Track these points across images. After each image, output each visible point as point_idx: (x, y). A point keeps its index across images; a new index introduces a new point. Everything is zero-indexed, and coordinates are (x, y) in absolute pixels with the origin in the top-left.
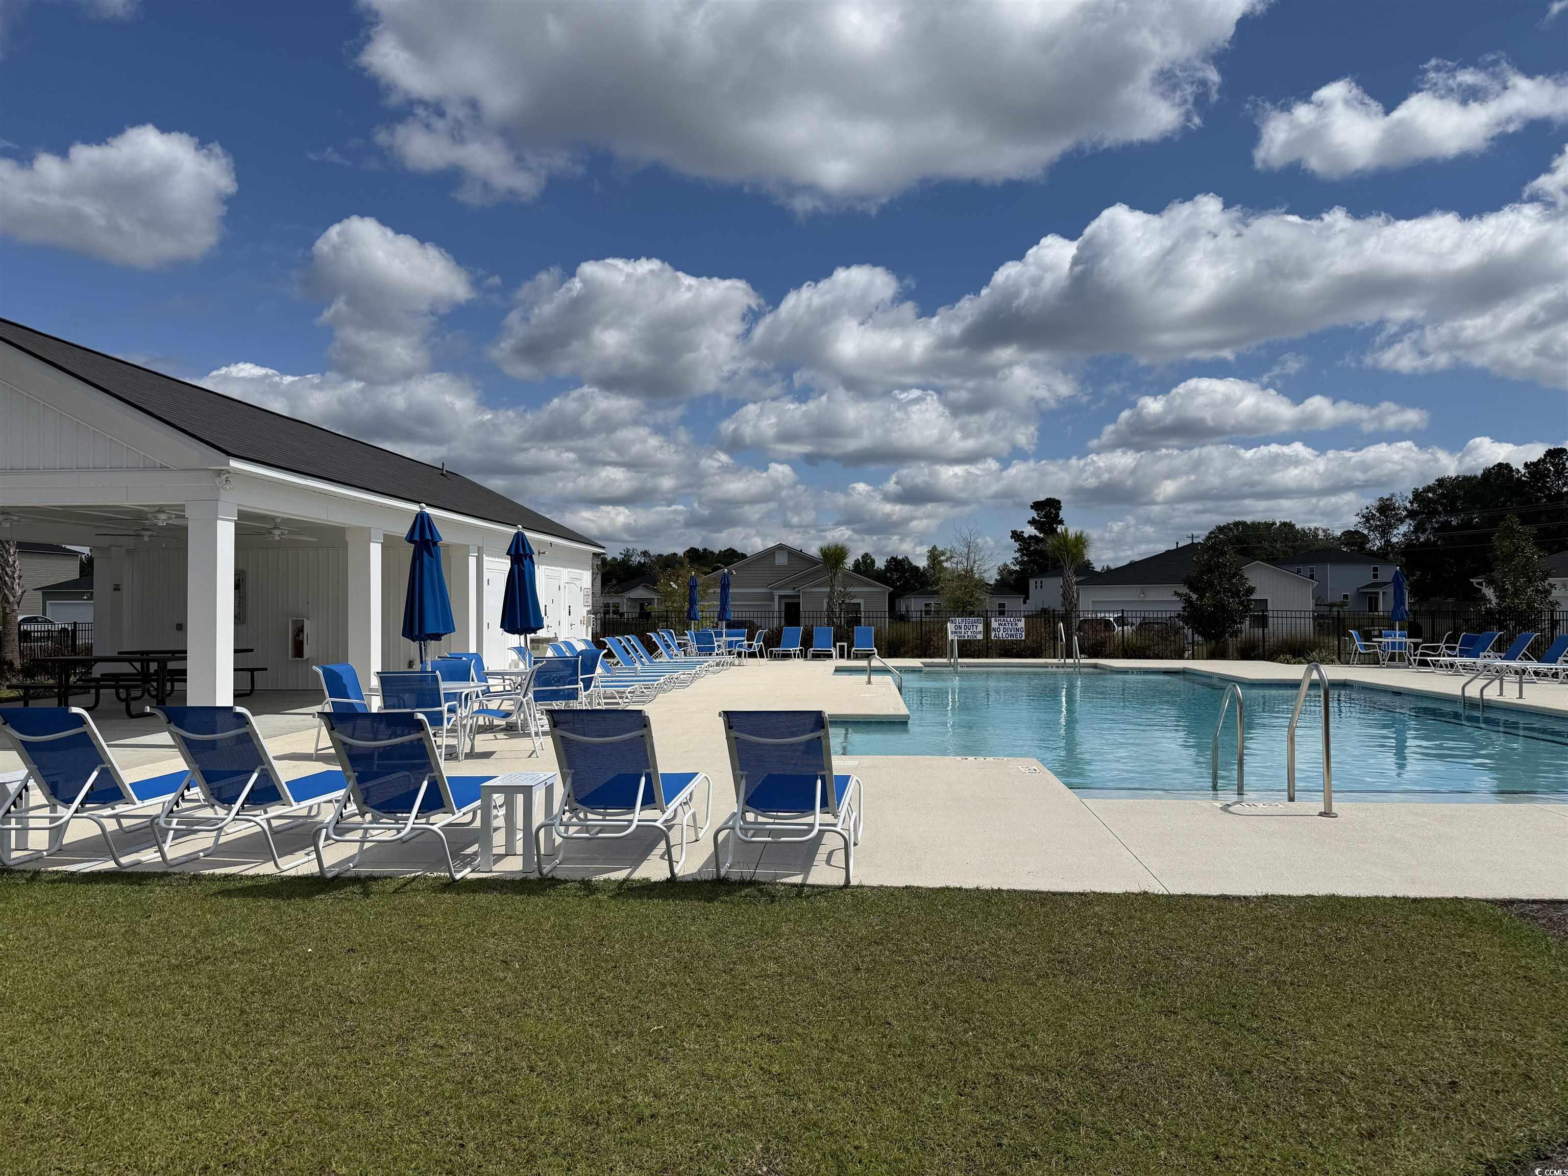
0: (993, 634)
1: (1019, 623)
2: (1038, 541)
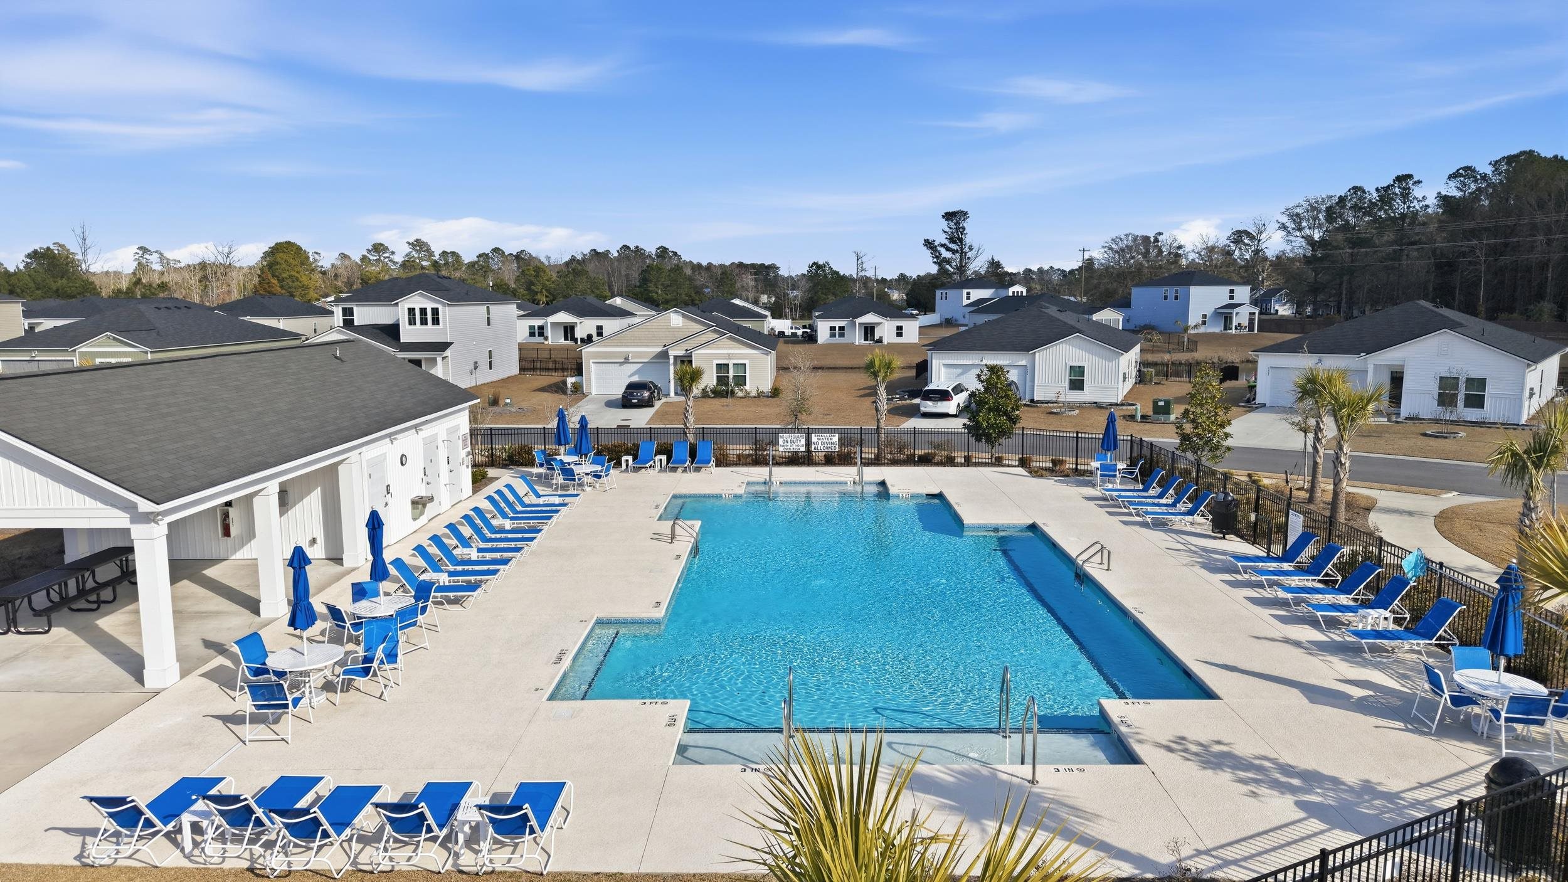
0: (813, 446)
1: (833, 438)
2: (948, 249)
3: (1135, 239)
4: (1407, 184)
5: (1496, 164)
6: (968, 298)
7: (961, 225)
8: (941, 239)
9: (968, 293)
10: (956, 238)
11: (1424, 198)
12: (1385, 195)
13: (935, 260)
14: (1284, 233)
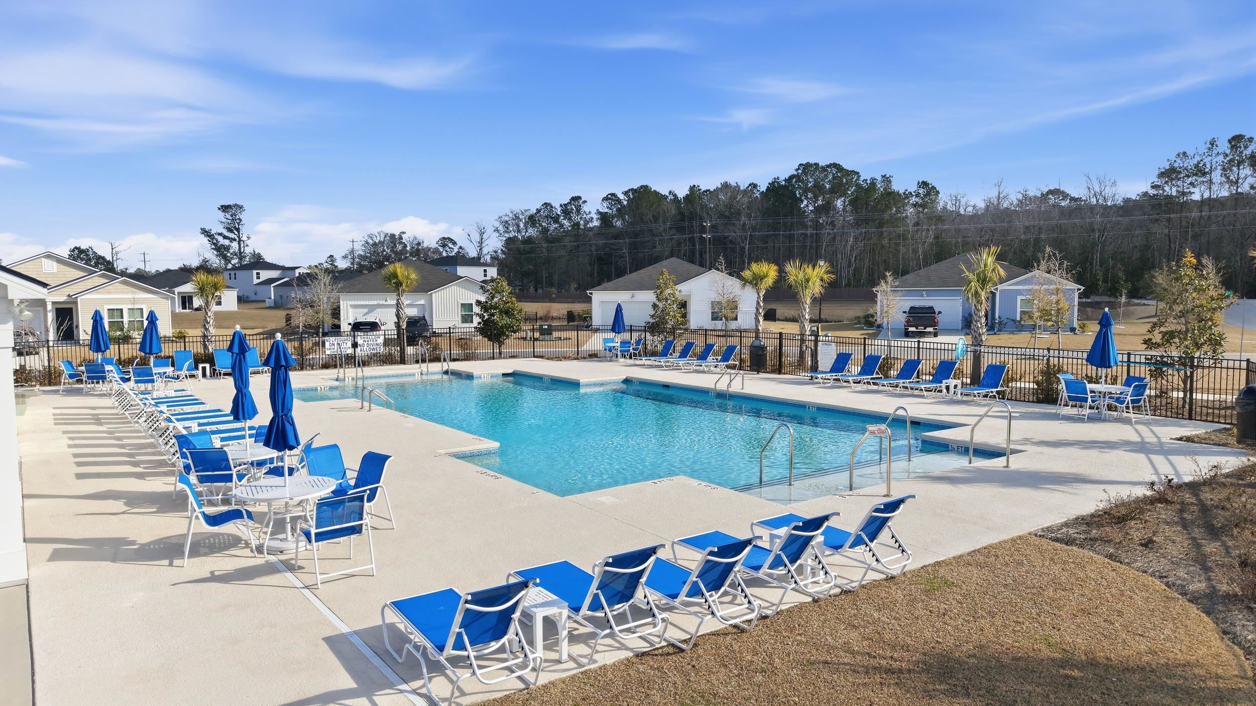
0: (359, 349)
1: (378, 340)
2: (225, 237)
3: (386, 235)
4: (578, 202)
5: (626, 193)
6: (258, 278)
7: (237, 217)
8: (217, 228)
9: (258, 274)
10: (234, 227)
11: (590, 213)
12: (566, 211)
13: (213, 247)
14: (498, 234)
